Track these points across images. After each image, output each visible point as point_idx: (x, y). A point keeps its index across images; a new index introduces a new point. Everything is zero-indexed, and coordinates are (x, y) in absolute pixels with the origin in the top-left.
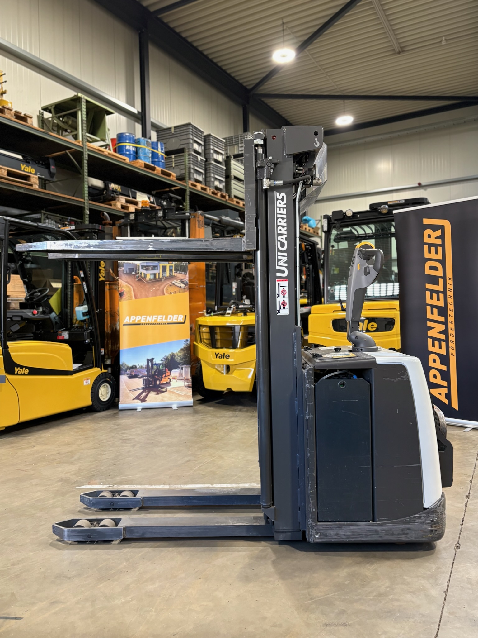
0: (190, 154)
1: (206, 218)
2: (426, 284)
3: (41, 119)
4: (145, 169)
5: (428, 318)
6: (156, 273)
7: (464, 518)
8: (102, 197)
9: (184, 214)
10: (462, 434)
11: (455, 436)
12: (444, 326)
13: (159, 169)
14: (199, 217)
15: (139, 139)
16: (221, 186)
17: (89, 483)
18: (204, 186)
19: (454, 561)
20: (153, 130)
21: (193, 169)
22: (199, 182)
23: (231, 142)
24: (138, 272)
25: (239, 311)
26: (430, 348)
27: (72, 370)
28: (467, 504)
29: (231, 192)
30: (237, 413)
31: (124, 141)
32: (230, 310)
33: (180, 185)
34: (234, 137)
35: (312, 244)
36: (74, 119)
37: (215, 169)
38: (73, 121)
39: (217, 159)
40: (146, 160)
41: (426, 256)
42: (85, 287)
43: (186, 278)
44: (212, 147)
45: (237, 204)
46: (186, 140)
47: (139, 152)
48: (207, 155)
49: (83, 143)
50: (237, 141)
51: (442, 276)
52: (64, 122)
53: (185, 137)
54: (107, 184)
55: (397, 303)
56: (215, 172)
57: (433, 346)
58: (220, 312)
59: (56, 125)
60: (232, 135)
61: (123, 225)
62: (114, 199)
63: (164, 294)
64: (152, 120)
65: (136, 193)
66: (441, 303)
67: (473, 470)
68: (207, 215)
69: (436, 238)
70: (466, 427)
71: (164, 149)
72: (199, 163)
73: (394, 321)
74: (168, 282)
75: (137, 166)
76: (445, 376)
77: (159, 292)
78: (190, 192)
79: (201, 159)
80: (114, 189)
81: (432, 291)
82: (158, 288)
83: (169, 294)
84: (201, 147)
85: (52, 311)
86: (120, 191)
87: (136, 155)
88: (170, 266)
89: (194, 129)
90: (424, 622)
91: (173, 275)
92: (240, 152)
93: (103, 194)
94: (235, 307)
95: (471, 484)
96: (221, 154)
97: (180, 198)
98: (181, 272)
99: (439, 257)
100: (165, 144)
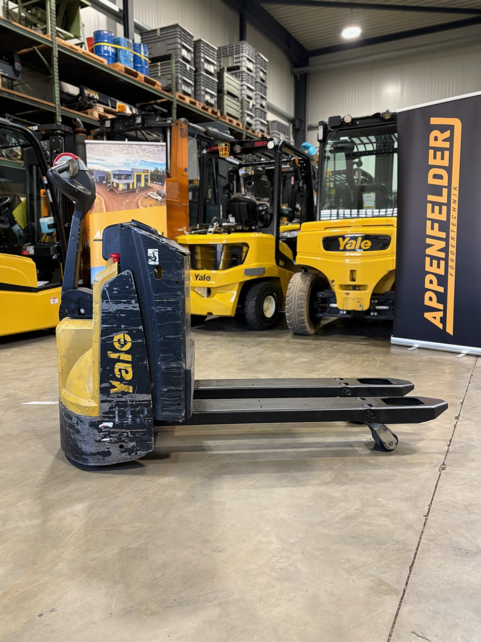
0: (177, 62)
1: (189, 125)
2: (429, 196)
3: (6, 9)
4: (126, 75)
5: (427, 233)
6: (130, 183)
7: (452, 439)
8: (77, 104)
9: (166, 121)
10: (455, 360)
11: (447, 361)
12: (444, 243)
13: (141, 75)
14: (182, 125)
15: (119, 38)
16: (212, 101)
17: (38, 399)
18: (193, 100)
19: (437, 482)
20: (137, 33)
21: (181, 79)
22: (188, 95)
23: (225, 52)
24: (109, 181)
25: (222, 230)
26: (428, 268)
27: (36, 287)
28: (456, 425)
29: (223, 109)
30: (217, 337)
31: (102, 41)
32: (213, 228)
33: (166, 96)
34: (228, 47)
35: (306, 158)
36: (43, 11)
37: (206, 81)
38: (42, 13)
39: (209, 69)
40: (127, 64)
41: (430, 163)
42: (50, 196)
43: (164, 190)
44: (202, 55)
45: (230, 123)
46: (173, 45)
47: (119, 55)
48: (196, 65)
49: (52, 38)
50: (232, 51)
51: (447, 185)
52: (31, 14)
53: (172, 41)
54: (82, 90)
55: (395, 219)
56: (206, 84)
57: (431, 265)
58: (202, 230)
59: (24, 18)
60: (227, 43)
61: (99, 135)
62: (90, 107)
63: (138, 207)
64: (135, 20)
65: (115, 103)
66: (443, 218)
67: (465, 392)
68: (191, 124)
69: (443, 140)
70: (459, 353)
71: (147, 53)
72: (187, 73)
73: (389, 239)
74: (143, 194)
75: (117, 69)
76: (442, 298)
77: (133, 205)
78: (178, 105)
79: (190, 68)
80: (91, 95)
81: (434, 204)
82: (132, 200)
83: (144, 207)
84: (190, 54)
85: (14, 222)
86: (98, 98)
87: (116, 57)
88: (145, 176)
89: (182, 32)
90: (398, 550)
91: (149, 185)
92: (235, 65)
93: (78, 101)
94: (218, 225)
95: (462, 407)
96: (213, 64)
97: (166, 111)
98: (157, 183)
99: (446, 163)
100: (150, 50)
